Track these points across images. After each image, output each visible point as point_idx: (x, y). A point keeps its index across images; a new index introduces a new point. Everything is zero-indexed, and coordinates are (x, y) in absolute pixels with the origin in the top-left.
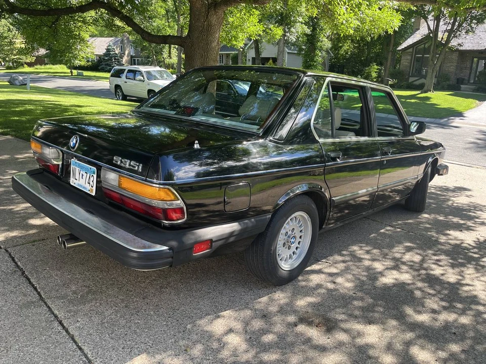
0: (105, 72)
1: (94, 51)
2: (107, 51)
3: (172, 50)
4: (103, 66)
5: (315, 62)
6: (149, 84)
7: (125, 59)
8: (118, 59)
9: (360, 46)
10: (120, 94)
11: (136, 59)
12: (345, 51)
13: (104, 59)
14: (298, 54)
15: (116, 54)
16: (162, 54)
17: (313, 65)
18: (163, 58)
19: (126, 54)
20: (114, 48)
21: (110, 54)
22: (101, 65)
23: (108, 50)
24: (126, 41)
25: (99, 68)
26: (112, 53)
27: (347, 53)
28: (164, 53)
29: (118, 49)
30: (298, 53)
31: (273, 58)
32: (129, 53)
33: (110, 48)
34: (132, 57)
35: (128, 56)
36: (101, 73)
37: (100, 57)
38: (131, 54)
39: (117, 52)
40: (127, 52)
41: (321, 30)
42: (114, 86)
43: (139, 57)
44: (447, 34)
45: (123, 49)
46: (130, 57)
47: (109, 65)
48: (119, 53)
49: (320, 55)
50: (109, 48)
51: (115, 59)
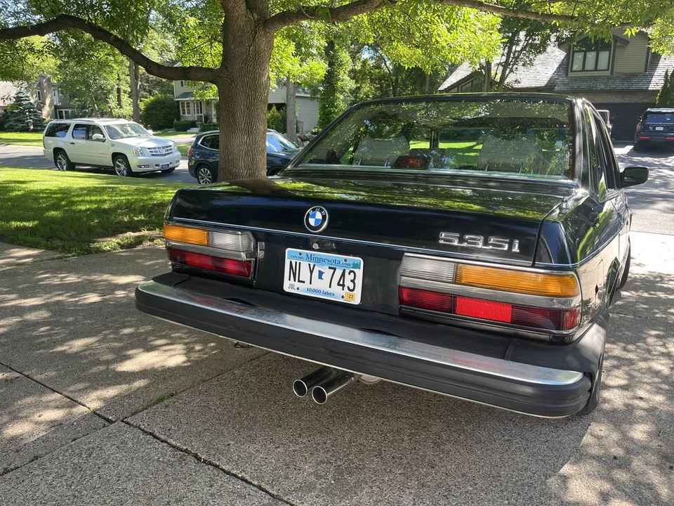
0: (16, 131)
2: (17, 101)
3: (122, 97)
4: (11, 123)
5: (336, 108)
6: (113, 145)
7: (46, 112)
8: (35, 112)
9: (382, 87)
10: (64, 162)
11: (64, 110)
12: (365, 94)
13: (13, 113)
14: (312, 99)
15: (31, 104)
16: (108, 102)
17: (334, 112)
18: (110, 107)
19: (47, 103)
20: (28, 95)
21: (21, 105)
22: (9, 121)
23: (18, 99)
24: (45, 85)
25: (5, 126)
26: (24, 103)
27: (368, 96)
28: (110, 101)
29: (34, 96)
30: (311, 97)
31: (276, 105)
32: (52, 101)
33: (21, 95)
34: (56, 107)
35: (50, 106)
36: (9, 134)
37: (5, 111)
38: (55, 103)
39: (32, 101)
40: (48, 101)
41: (341, 65)
42: (52, 150)
44: (501, 68)
45: (41, 97)
46: (53, 107)
47: (21, 121)
48: (35, 103)
49: (341, 98)
50: (19, 95)
51: (30, 112)
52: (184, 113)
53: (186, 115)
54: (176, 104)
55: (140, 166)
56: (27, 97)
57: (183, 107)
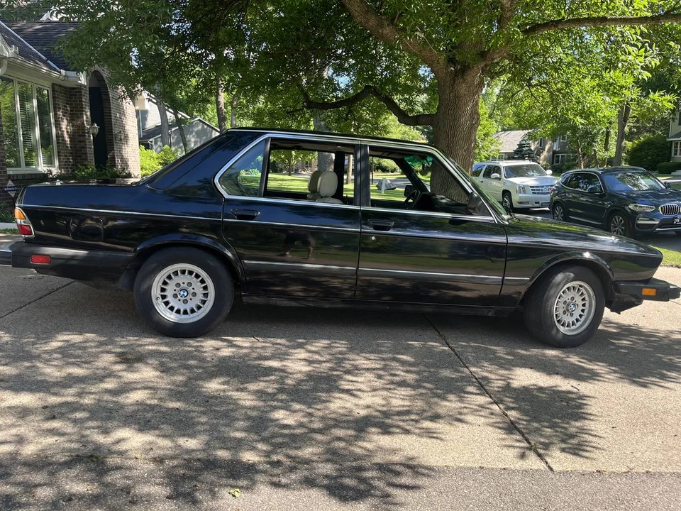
1: (500, 147)
2: (519, 148)
6: (505, 184)
7: (543, 157)
8: (533, 157)
11: (560, 155)
13: (514, 158)
15: (531, 150)
19: (546, 150)
20: (531, 142)
21: (522, 151)
23: (521, 146)
26: (525, 148)
29: (536, 143)
32: (551, 147)
33: (524, 142)
34: (554, 152)
35: (548, 151)
37: (509, 156)
38: (554, 149)
39: (533, 148)
40: (547, 147)
43: (564, 153)
45: (542, 143)
46: (551, 153)
48: (536, 149)
50: (522, 143)
52: (676, 154)
53: (678, 156)
54: (669, 145)
55: (521, 203)
56: (528, 144)
57: (676, 147)
